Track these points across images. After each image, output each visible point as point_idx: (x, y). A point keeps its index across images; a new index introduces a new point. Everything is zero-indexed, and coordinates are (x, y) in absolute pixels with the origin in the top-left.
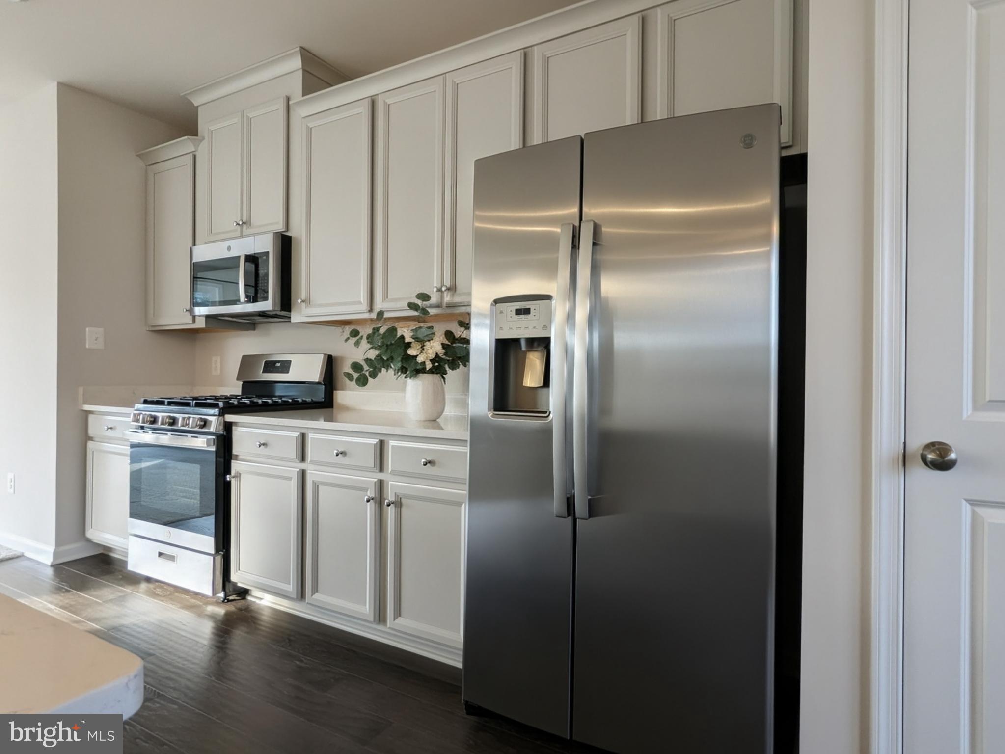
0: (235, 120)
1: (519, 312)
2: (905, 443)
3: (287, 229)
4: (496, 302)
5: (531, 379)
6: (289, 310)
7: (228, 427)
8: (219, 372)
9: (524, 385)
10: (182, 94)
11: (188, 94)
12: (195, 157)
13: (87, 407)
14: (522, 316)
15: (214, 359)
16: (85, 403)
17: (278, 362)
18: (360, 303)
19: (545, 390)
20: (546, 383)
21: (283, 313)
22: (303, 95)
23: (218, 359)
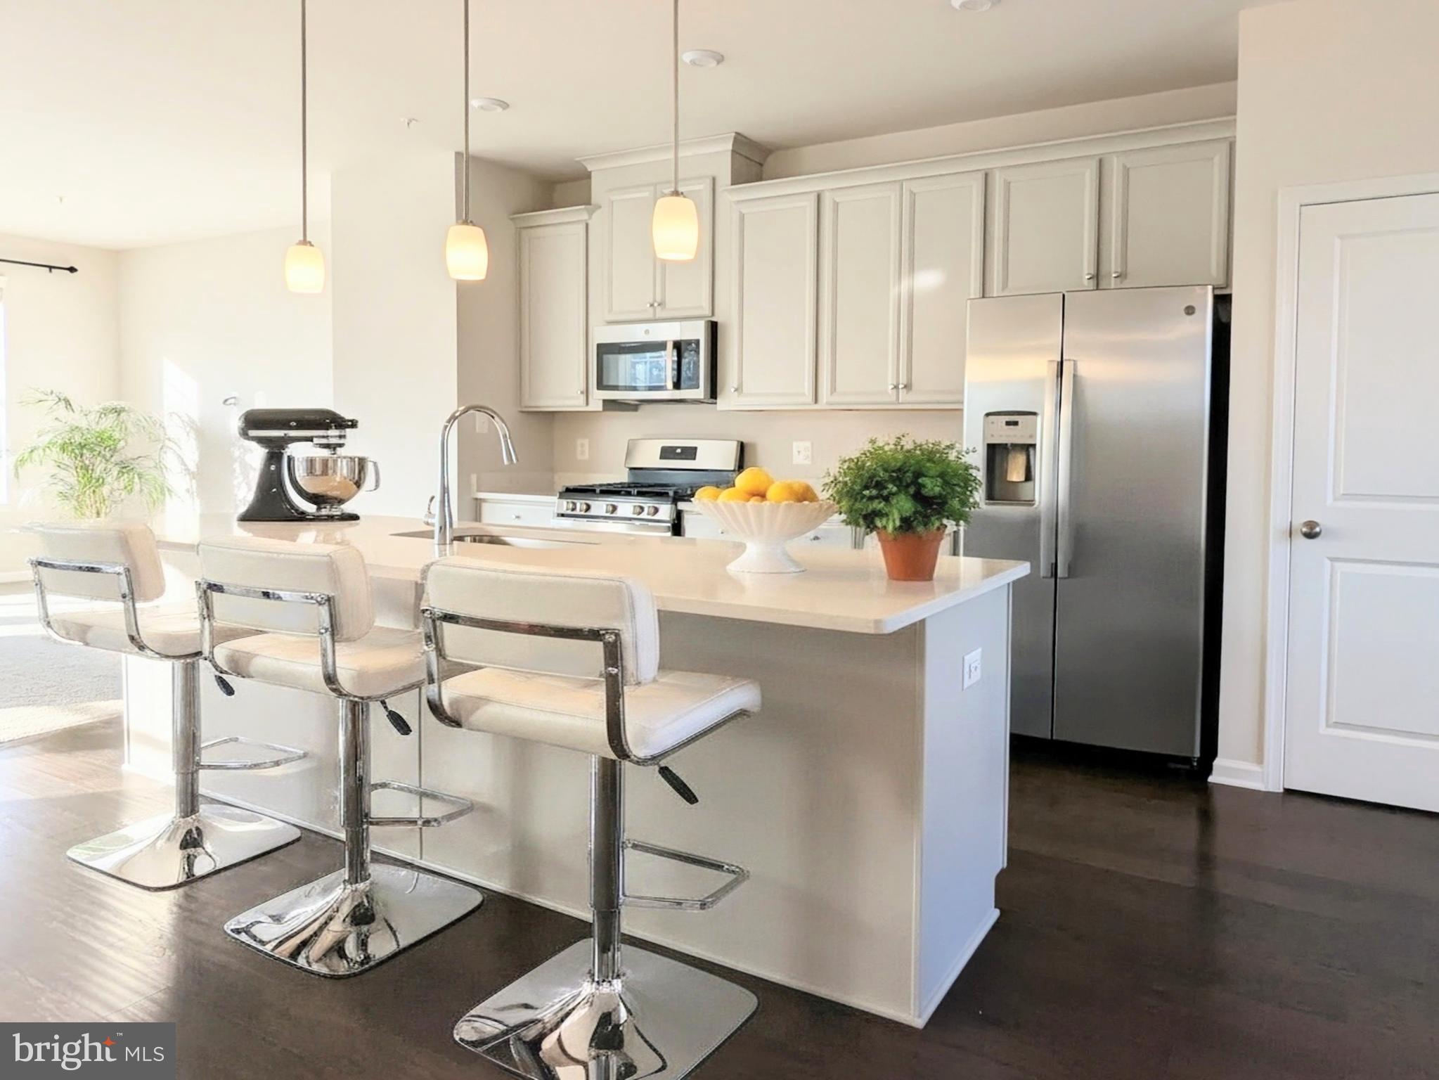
0: (647, 194)
1: (1008, 423)
2: (1291, 523)
3: (713, 314)
4: (988, 415)
5: (1015, 473)
6: (716, 398)
7: (679, 514)
8: (586, 456)
9: (1009, 479)
10: (577, 159)
11: (585, 160)
12: (587, 225)
13: (481, 495)
14: (1012, 427)
15: (579, 442)
16: (479, 490)
17: (679, 447)
18: (804, 394)
19: (1029, 484)
20: (1029, 477)
21: (711, 401)
22: (733, 184)
23: (586, 442)
